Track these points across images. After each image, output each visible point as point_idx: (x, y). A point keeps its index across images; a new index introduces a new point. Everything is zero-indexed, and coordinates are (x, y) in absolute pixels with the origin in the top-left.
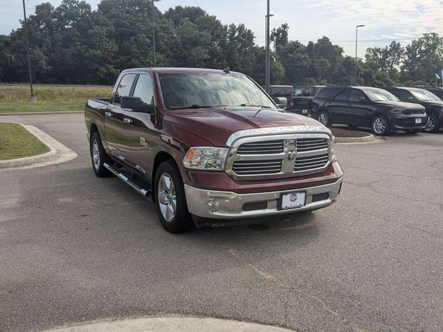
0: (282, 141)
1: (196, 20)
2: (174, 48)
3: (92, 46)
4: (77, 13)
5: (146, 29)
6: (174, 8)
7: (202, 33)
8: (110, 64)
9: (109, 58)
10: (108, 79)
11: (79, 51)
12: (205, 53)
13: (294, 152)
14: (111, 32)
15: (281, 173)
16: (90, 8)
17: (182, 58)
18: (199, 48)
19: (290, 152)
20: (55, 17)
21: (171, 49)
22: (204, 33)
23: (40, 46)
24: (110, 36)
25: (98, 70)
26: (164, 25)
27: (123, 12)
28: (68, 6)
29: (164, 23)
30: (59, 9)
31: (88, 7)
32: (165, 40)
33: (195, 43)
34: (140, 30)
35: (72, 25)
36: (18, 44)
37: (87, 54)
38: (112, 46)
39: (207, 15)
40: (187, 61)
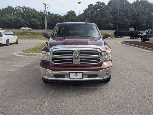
0: (72, 51)
1: (143, 5)
2: (134, 16)
3: (104, 17)
4: (100, 6)
5: (123, 10)
6: (136, 1)
7: (145, 10)
8: (110, 23)
9: (110, 21)
10: (109, 28)
11: (100, 19)
12: (146, 17)
13: (77, 56)
14: (111, 12)
15: (73, 64)
16: (105, 4)
17: (137, 20)
18: (144, 15)
19: (75, 56)
20: (93, 8)
21: (132, 17)
22: (146, 9)
23: (88, 18)
24: (110, 13)
25: (105, 25)
26: (131, 8)
27: (116, 4)
28: (98, 4)
29: (131, 7)
30: (95, 5)
31: (104, 4)
32: (130, 13)
33: (143, 13)
34: (121, 10)
35: (99, 10)
36: (82, 18)
37: (102, 20)
38: (111, 17)
39: (149, 2)
40: (138, 20)
